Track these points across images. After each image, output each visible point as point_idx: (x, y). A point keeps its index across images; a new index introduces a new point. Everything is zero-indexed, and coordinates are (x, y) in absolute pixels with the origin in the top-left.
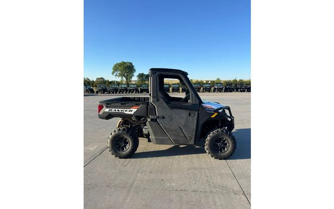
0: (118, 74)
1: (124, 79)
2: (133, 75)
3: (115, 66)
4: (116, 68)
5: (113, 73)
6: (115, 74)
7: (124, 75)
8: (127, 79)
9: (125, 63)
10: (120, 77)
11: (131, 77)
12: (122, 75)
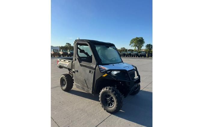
0: (133, 45)
1: (137, 48)
2: (143, 46)
3: (132, 41)
4: (132, 42)
5: (130, 45)
6: (131, 45)
7: (137, 46)
8: (138, 48)
9: (138, 38)
10: (135, 47)
11: (141, 47)
12: (136, 46)
